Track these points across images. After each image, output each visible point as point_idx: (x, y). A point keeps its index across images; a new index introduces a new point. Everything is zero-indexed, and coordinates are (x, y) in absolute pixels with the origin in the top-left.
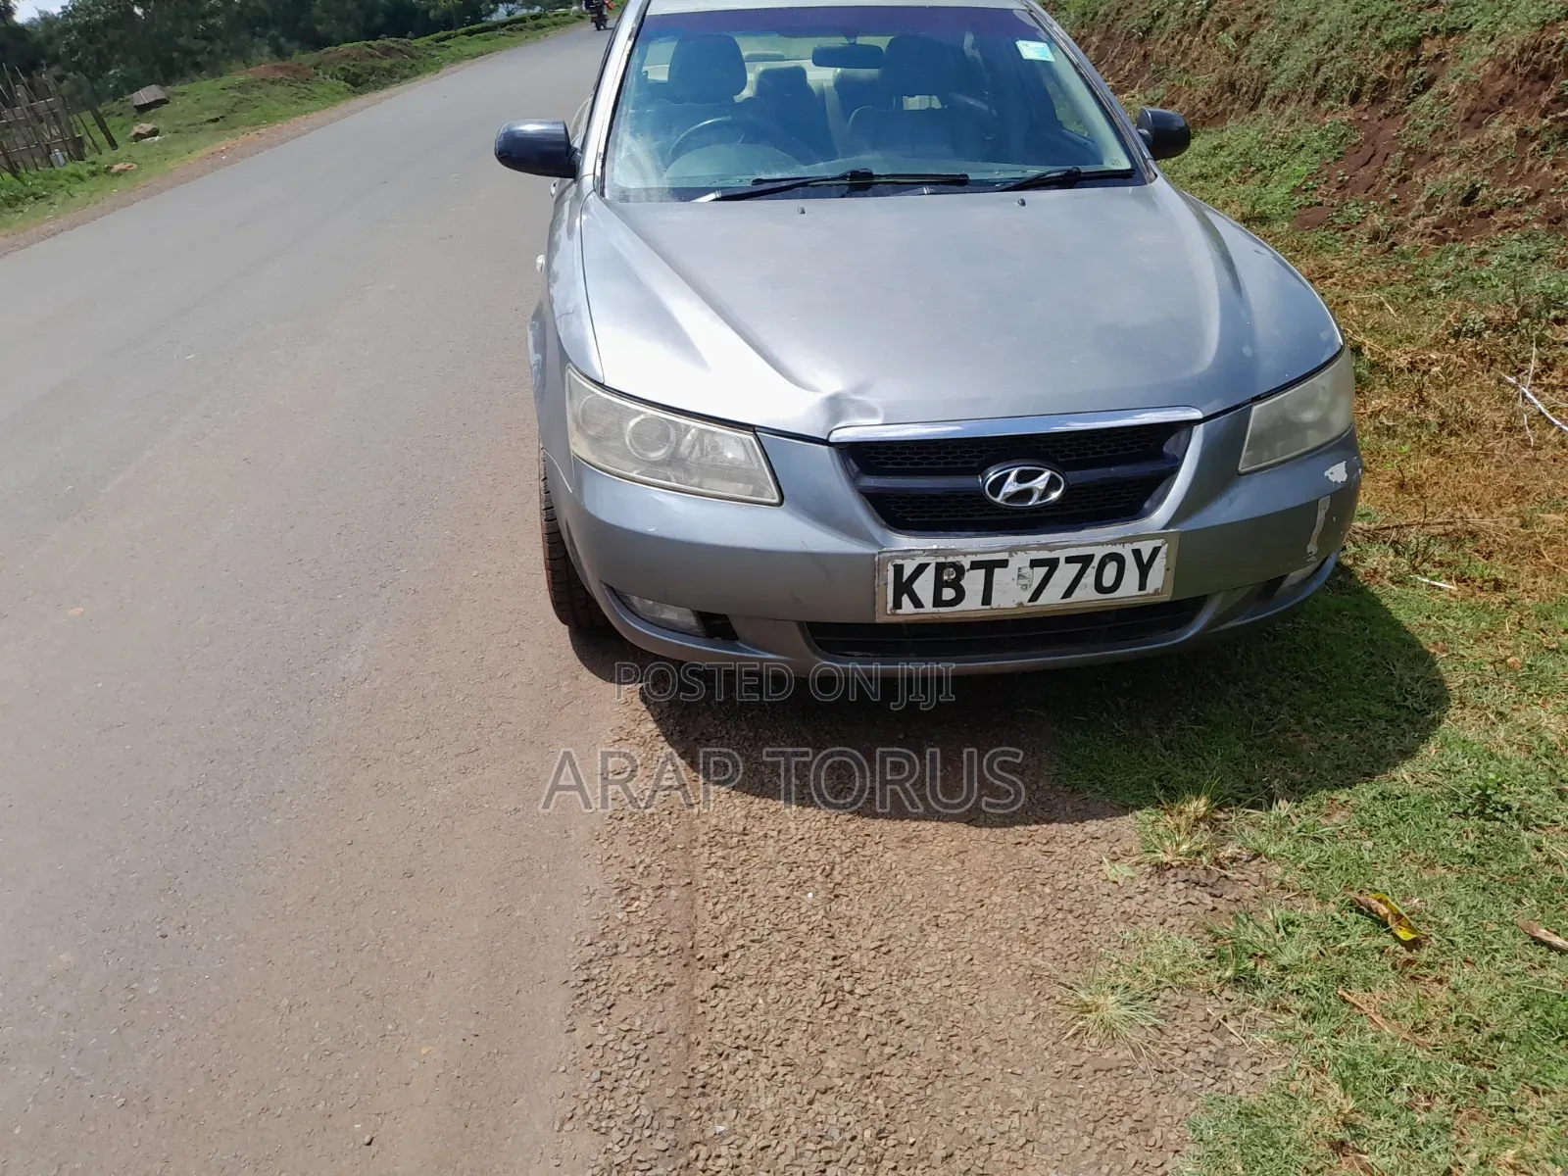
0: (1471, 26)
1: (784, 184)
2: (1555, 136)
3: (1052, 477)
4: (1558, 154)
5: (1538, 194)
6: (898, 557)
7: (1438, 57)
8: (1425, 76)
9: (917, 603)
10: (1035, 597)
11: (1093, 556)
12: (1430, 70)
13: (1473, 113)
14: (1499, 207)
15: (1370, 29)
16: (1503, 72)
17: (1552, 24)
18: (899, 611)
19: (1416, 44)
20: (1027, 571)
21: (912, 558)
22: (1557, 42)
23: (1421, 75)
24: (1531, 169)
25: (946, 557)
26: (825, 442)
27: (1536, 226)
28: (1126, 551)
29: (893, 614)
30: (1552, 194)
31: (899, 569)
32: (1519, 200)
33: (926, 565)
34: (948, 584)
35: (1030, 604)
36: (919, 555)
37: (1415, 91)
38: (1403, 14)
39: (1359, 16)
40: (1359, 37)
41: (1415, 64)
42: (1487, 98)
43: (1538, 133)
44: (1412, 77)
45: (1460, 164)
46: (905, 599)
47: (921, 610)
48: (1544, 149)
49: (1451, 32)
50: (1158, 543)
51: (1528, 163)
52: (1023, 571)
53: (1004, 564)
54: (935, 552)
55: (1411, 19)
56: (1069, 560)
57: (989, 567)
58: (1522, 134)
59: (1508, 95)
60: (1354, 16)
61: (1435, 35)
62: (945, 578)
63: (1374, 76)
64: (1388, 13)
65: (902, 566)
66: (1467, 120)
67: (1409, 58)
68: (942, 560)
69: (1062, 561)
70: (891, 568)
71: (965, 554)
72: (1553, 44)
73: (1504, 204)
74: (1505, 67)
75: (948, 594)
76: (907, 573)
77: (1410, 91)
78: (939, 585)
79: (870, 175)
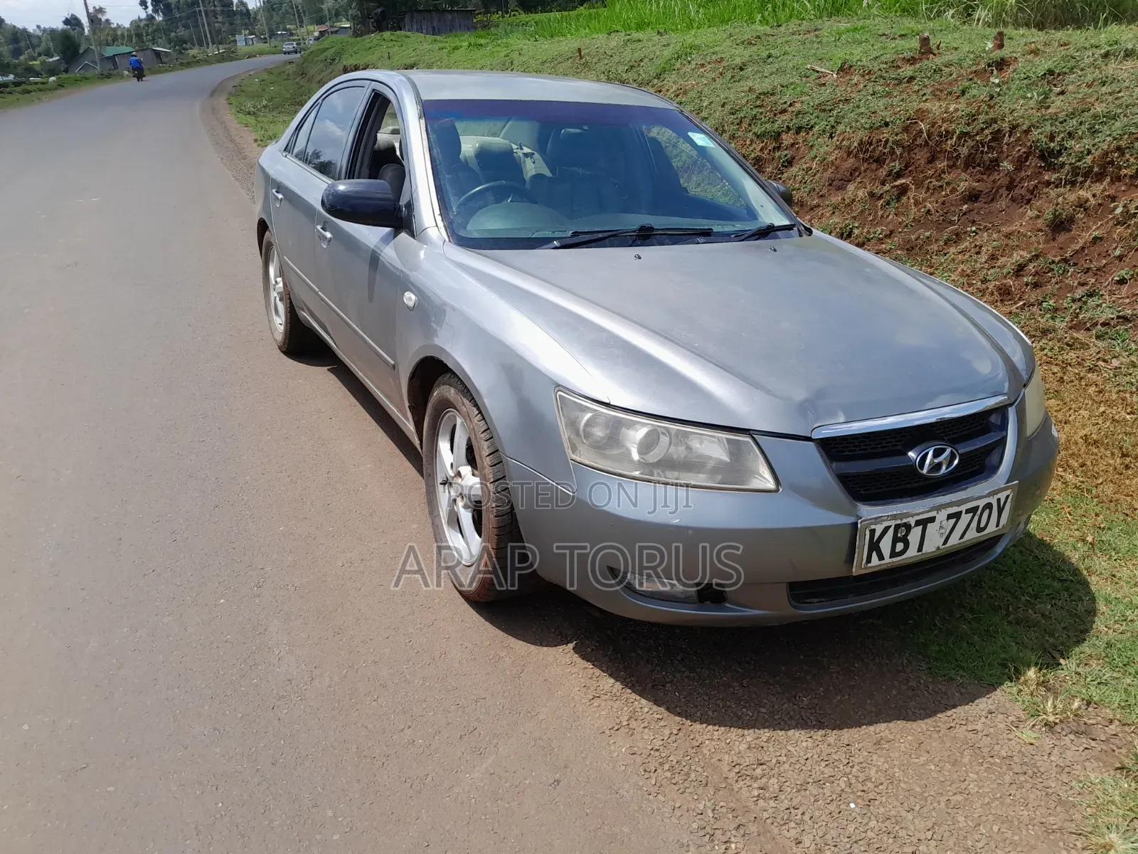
0: (812, 127)
1: (600, 235)
2: (893, 197)
3: (952, 451)
4: (897, 208)
5: (892, 232)
6: (872, 524)
7: (793, 145)
8: (789, 156)
9: (881, 557)
10: (945, 542)
11: (979, 506)
12: (789, 153)
13: (833, 181)
14: (869, 240)
15: (744, 125)
16: (848, 156)
17: (877, 129)
18: (869, 565)
19: (777, 136)
20: (945, 522)
21: (880, 522)
22: (884, 140)
23: (786, 156)
24: (882, 217)
25: (901, 520)
26: (808, 439)
27: (899, 252)
28: (993, 501)
29: (866, 568)
30: (900, 232)
31: (872, 532)
32: (881, 236)
33: (890, 527)
34: (900, 540)
35: (944, 546)
36: (884, 521)
37: (783, 166)
38: (765, 117)
39: (735, 117)
40: (738, 130)
41: (778, 148)
42: (841, 172)
43: (882, 194)
44: (780, 158)
45: (834, 213)
46: (874, 554)
47: (882, 562)
48: (888, 204)
49: (799, 130)
50: (1008, 492)
51: (880, 213)
52: (943, 523)
53: (932, 520)
54: (894, 517)
55: (771, 120)
56: (968, 511)
57: (924, 523)
58: (872, 195)
59: (854, 170)
60: (732, 116)
61: (789, 131)
62: (899, 535)
63: (753, 156)
64: (755, 116)
65: (874, 530)
66: (830, 185)
67: (774, 144)
68: (899, 522)
69: (964, 512)
70: (868, 533)
71: (912, 516)
72: (881, 141)
73: (872, 239)
74: (849, 154)
75: (900, 546)
76: (877, 534)
77: (780, 166)
78: (895, 540)
79: (651, 229)
